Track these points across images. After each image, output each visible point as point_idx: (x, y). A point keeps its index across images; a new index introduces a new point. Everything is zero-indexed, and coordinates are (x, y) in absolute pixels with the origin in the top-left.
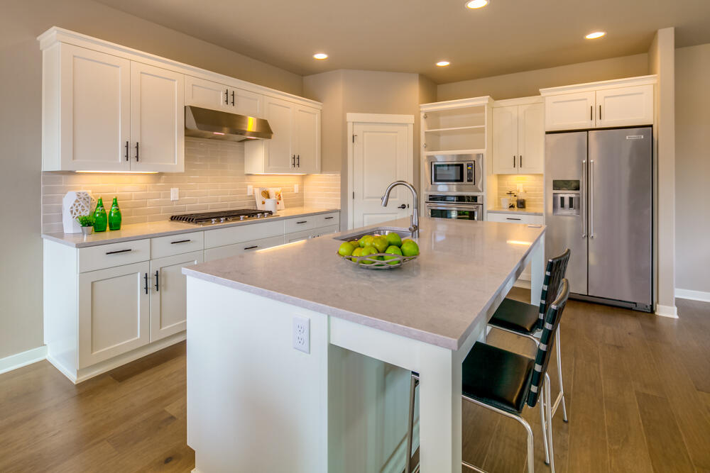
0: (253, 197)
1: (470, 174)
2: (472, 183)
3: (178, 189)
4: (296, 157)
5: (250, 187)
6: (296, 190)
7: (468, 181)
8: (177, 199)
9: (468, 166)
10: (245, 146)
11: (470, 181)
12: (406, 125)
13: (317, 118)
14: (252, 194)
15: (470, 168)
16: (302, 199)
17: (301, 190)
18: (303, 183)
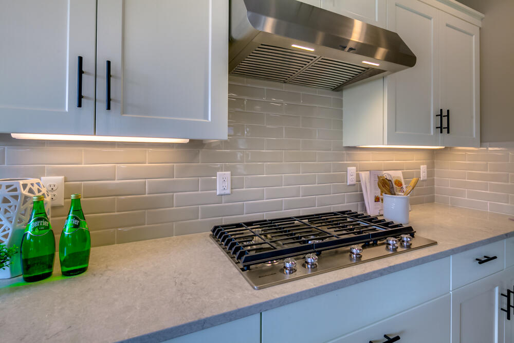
0: (357, 188)
3: (229, 173)
4: (445, 113)
5: (352, 170)
6: (423, 176)
8: (228, 191)
10: (344, 99)
13: (474, 40)
14: (354, 182)
16: (432, 190)
17: (431, 174)
18: (433, 163)
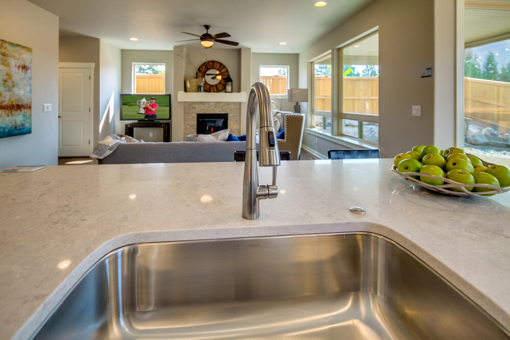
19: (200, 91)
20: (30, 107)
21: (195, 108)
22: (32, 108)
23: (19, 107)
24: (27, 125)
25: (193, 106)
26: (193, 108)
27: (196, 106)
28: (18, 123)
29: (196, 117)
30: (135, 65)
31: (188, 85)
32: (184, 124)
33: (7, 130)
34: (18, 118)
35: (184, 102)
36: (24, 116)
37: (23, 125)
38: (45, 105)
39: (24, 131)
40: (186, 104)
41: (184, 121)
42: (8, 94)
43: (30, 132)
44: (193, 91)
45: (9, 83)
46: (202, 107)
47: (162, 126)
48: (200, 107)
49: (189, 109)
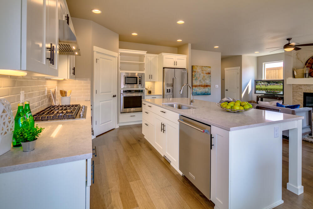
1: (140, 81)
2: (141, 85)
7: (139, 84)
9: (139, 78)
11: (140, 84)
12: (115, 57)
14: (47, 94)
15: (140, 79)
19: (306, 77)
20: (210, 86)
21: (302, 89)
22: (211, 87)
23: (207, 86)
24: (209, 92)
25: (300, 87)
26: (300, 88)
27: (303, 87)
28: (207, 91)
29: (303, 95)
30: (265, 64)
31: (295, 73)
32: (293, 98)
33: (203, 93)
34: (206, 89)
35: (293, 84)
36: (208, 89)
37: (208, 92)
38: (216, 85)
39: (209, 94)
40: (294, 86)
41: (293, 97)
42: (204, 82)
43: (210, 94)
44: (299, 78)
45: (204, 79)
46: (308, 88)
47: (278, 98)
48: (306, 88)
49: (297, 89)
